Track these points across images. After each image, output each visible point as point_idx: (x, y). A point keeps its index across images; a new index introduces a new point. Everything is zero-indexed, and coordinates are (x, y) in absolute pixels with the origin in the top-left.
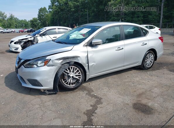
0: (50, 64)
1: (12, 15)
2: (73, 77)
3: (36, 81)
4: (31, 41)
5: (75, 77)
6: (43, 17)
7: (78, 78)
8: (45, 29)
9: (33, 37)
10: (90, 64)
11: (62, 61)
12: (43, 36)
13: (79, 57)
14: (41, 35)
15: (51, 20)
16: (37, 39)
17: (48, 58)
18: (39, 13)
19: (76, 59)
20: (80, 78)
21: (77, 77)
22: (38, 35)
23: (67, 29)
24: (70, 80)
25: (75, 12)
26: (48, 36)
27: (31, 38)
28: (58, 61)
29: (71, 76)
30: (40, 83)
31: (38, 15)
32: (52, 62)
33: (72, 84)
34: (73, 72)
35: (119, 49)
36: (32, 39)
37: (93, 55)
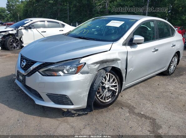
0: (84, 71)
2: (108, 88)
3: (64, 96)
4: (12, 35)
5: (111, 88)
6: (13, 8)
7: (115, 89)
8: (31, 21)
9: (15, 29)
10: (128, 70)
11: (99, 66)
12: (29, 30)
13: (119, 60)
14: (26, 28)
15: (24, 12)
16: (22, 32)
17: (82, 61)
18: (8, 2)
19: (115, 63)
20: (116, 89)
21: (113, 89)
22: (22, 28)
23: (58, 23)
24: (105, 92)
25: (53, 5)
26: (35, 29)
27: (12, 30)
28: (95, 66)
29: (107, 86)
30: (70, 101)
31: (7, 4)
32: (88, 67)
33: (108, 98)
34: (109, 81)
36: (15, 32)
37: (132, 57)
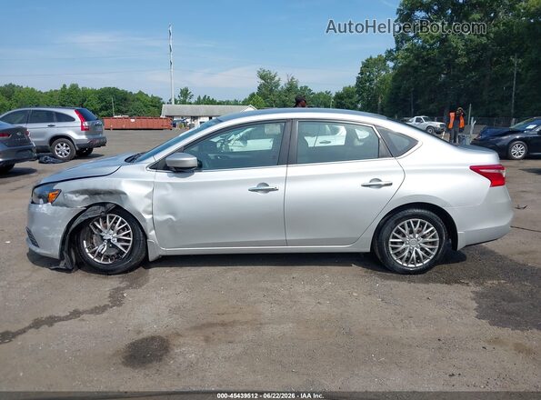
0: (58, 202)
1: (293, 78)
2: (109, 240)
5: (115, 243)
6: (371, 84)
7: (122, 246)
11: (86, 198)
15: (392, 93)
18: (361, 73)
19: (117, 198)
20: (126, 247)
21: (119, 245)
24: (101, 246)
25: (467, 68)
30: (35, 240)
31: (358, 78)
32: (63, 196)
33: (107, 258)
34: (113, 229)
35: (264, 188)
